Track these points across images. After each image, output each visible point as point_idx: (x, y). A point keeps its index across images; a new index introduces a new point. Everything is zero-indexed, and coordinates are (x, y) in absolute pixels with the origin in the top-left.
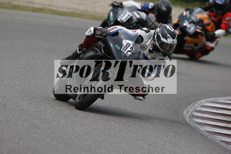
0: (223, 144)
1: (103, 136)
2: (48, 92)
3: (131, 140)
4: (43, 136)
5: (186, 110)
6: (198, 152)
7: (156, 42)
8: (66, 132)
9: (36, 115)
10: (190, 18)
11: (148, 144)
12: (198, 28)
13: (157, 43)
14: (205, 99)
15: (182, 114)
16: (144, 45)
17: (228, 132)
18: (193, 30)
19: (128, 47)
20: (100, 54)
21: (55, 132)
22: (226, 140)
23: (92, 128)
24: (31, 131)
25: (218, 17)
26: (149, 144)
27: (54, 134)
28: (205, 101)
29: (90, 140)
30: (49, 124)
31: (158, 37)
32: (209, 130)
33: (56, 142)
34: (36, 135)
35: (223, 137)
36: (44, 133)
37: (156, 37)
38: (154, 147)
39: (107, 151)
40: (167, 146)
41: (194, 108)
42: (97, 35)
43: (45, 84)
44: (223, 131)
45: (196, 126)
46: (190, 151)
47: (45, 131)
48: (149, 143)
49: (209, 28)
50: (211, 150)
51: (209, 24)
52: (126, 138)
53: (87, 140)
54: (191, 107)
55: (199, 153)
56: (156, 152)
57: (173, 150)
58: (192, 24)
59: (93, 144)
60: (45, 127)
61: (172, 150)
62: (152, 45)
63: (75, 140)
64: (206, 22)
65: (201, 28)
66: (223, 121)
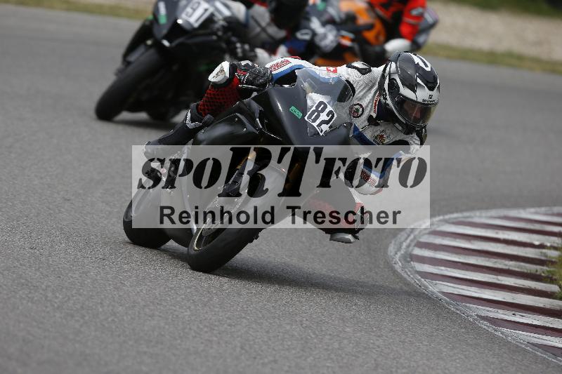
0: (485, 325)
1: (193, 307)
2: (59, 199)
3: (261, 316)
4: (47, 307)
5: (393, 242)
6: (425, 343)
7: (388, 97)
8: (103, 297)
9: (29, 257)
10: (325, 11)
11: (302, 325)
12: (343, 37)
13: (389, 101)
14: (439, 215)
15: (386, 252)
16: (358, 104)
17: (496, 294)
18: (332, 42)
19: (323, 110)
20: (251, 128)
21: (75, 298)
22: (491, 315)
23: (165, 289)
24: (18, 296)
25: (393, 9)
26: (304, 325)
27: (72, 302)
28: (440, 221)
29: (160, 316)
30: (60, 277)
31: (393, 84)
32: (450, 290)
33: (78, 321)
34: (30, 304)
35: (484, 308)
36: (49, 298)
37: (386, 86)
38: (317, 332)
39: (202, 343)
40: (348, 329)
41: (415, 238)
42: (240, 82)
43: (49, 180)
44: (484, 293)
45: (419, 280)
46: (404, 342)
47: (50, 295)
48: (306, 323)
49: (370, 35)
50: (455, 340)
51: (370, 27)
52: (249, 312)
53: (152, 316)
54: (406, 235)
55: (427, 345)
56: (320, 346)
57: (362, 339)
58: (329, 27)
59: (167, 327)
60: (49, 286)
61: (360, 339)
62: (375, 105)
63: (125, 318)
64: (363, 20)
65: (351, 36)
66: (484, 270)
